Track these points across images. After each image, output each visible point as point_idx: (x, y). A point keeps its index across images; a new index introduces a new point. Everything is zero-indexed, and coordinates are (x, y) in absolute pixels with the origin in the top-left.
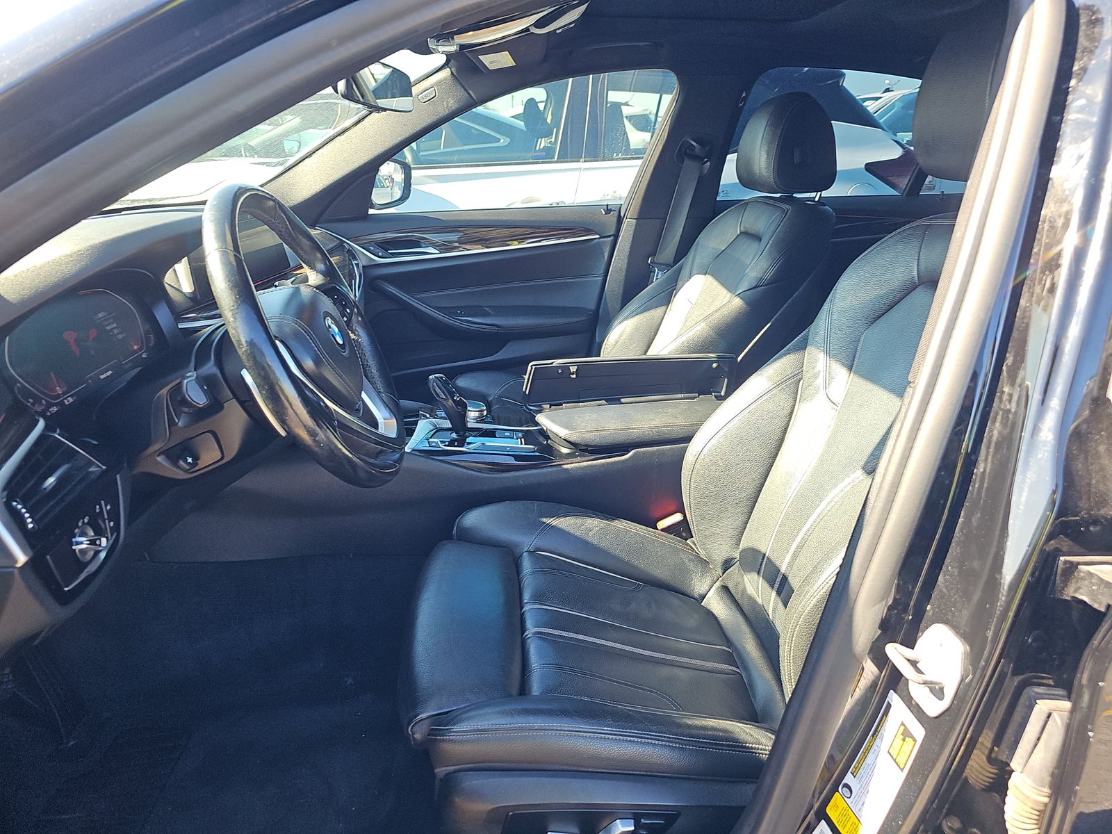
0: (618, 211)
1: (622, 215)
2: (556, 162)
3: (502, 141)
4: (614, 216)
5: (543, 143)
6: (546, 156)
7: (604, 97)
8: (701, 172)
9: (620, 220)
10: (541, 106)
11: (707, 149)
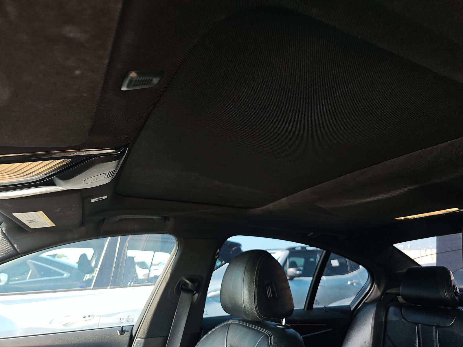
0: (130, 331)
1: (134, 334)
2: (92, 289)
3: (65, 275)
4: (127, 335)
5: (87, 277)
6: (87, 285)
7: (125, 253)
8: (192, 301)
9: (132, 339)
10: (89, 258)
11: (196, 285)
